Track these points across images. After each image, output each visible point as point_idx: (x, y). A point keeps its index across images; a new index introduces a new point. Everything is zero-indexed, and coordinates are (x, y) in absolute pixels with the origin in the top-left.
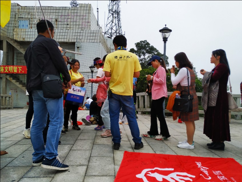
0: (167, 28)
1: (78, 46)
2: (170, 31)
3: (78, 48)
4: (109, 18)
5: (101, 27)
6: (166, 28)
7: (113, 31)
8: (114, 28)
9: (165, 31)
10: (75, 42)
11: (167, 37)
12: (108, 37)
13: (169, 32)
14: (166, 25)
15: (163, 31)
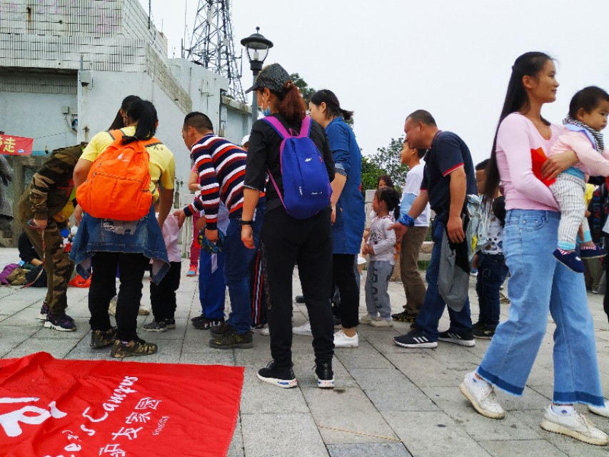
0: (261, 35)
1: (83, 81)
2: (269, 44)
3: (84, 84)
4: (199, 13)
5: (162, 34)
6: (258, 35)
7: (212, 47)
8: (214, 40)
9: (255, 44)
10: (77, 70)
11: (260, 60)
12: (197, 63)
13: (265, 48)
14: (258, 29)
15: (251, 44)
